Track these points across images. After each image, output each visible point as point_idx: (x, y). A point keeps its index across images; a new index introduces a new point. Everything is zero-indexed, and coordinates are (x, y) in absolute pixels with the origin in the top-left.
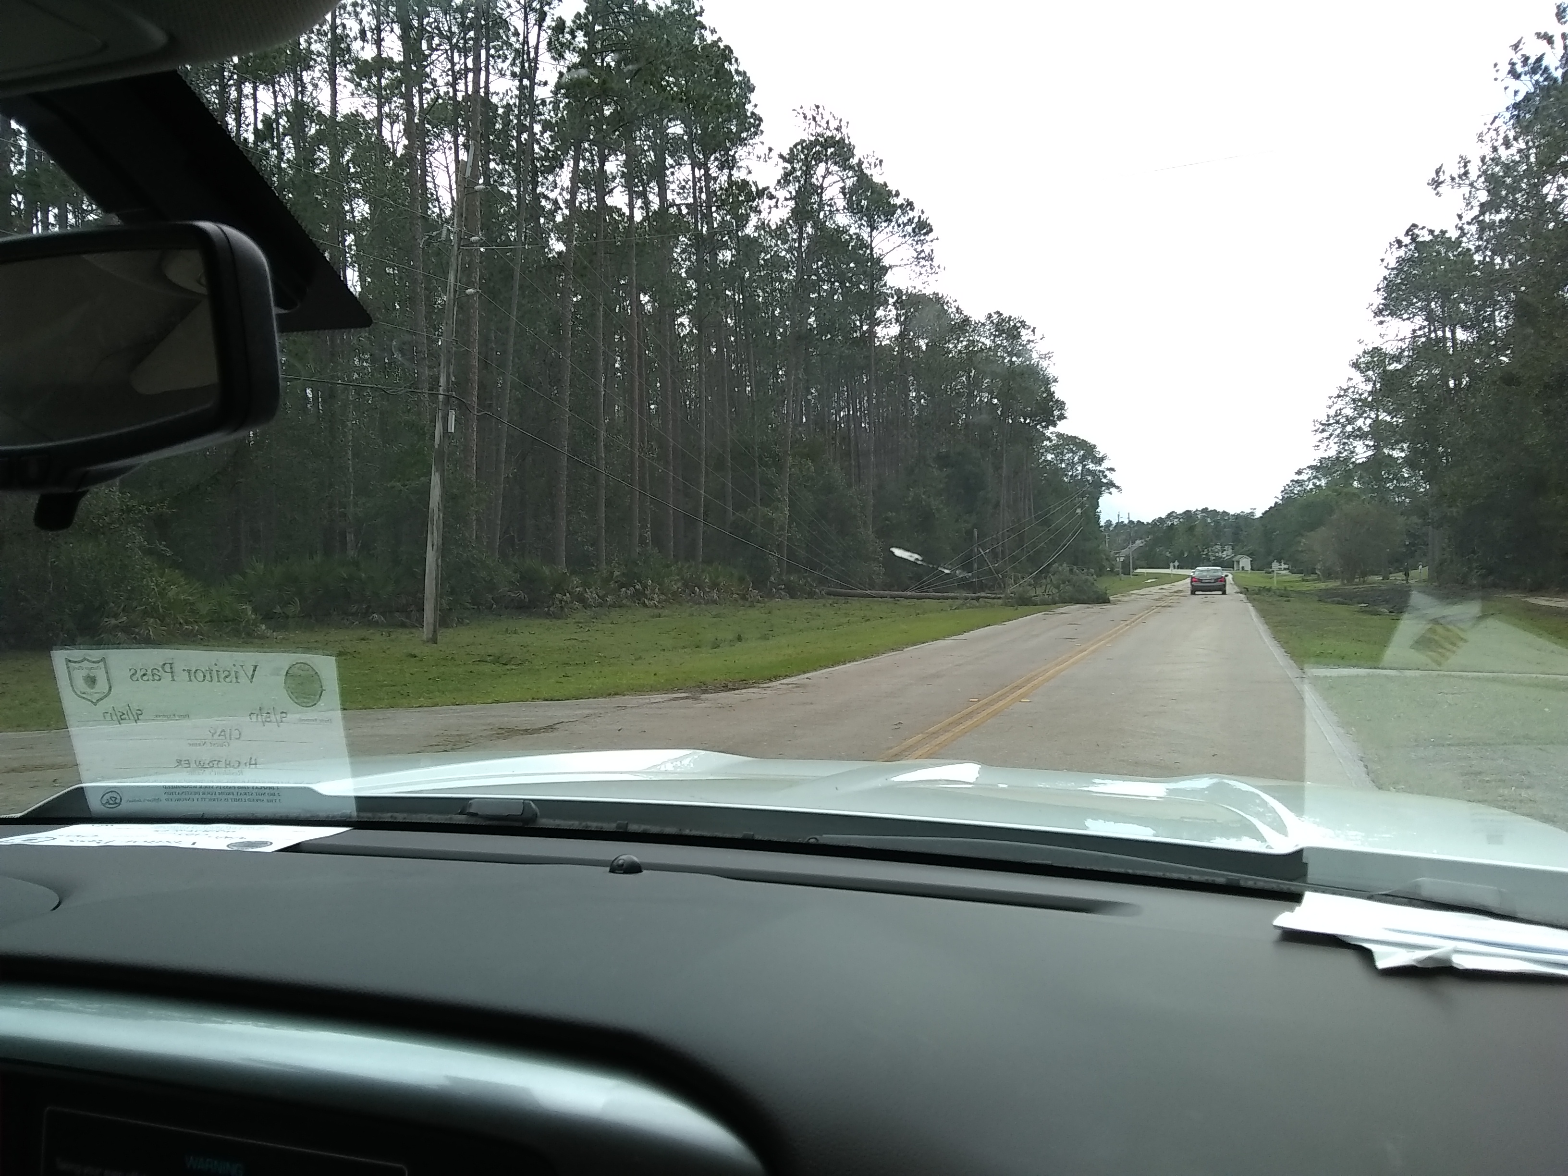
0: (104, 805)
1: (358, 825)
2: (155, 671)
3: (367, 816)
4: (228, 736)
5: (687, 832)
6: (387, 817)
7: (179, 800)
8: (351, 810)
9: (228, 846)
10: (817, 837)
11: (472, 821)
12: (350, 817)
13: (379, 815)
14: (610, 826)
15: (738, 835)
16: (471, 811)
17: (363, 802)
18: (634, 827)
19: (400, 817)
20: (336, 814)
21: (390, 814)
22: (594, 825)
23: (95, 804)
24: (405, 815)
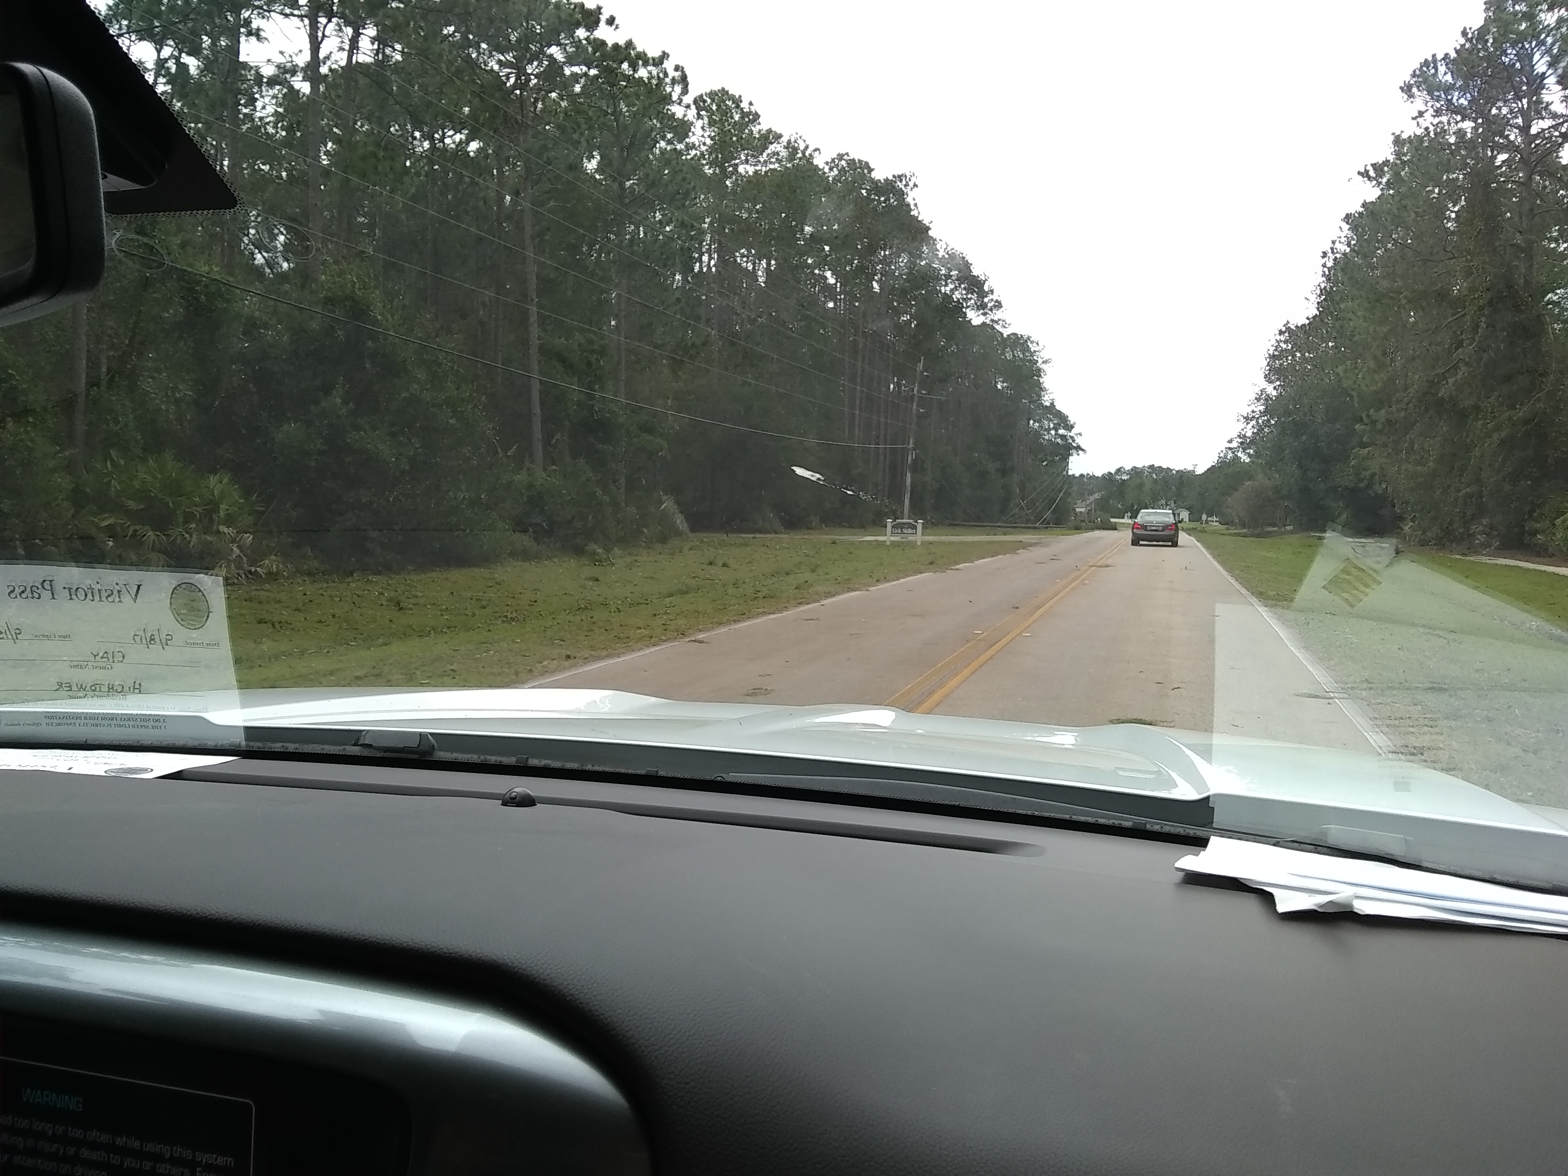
1: (246, 754)
2: (35, 589)
3: (256, 745)
4: (111, 660)
6: (278, 747)
7: (59, 725)
8: (240, 739)
9: (106, 772)
10: (722, 775)
11: (366, 753)
12: (240, 746)
13: (269, 744)
14: (510, 761)
15: (642, 772)
16: (365, 742)
17: (252, 732)
18: (534, 762)
19: (291, 747)
20: (223, 743)
21: (281, 744)
22: (493, 759)
24: (297, 745)
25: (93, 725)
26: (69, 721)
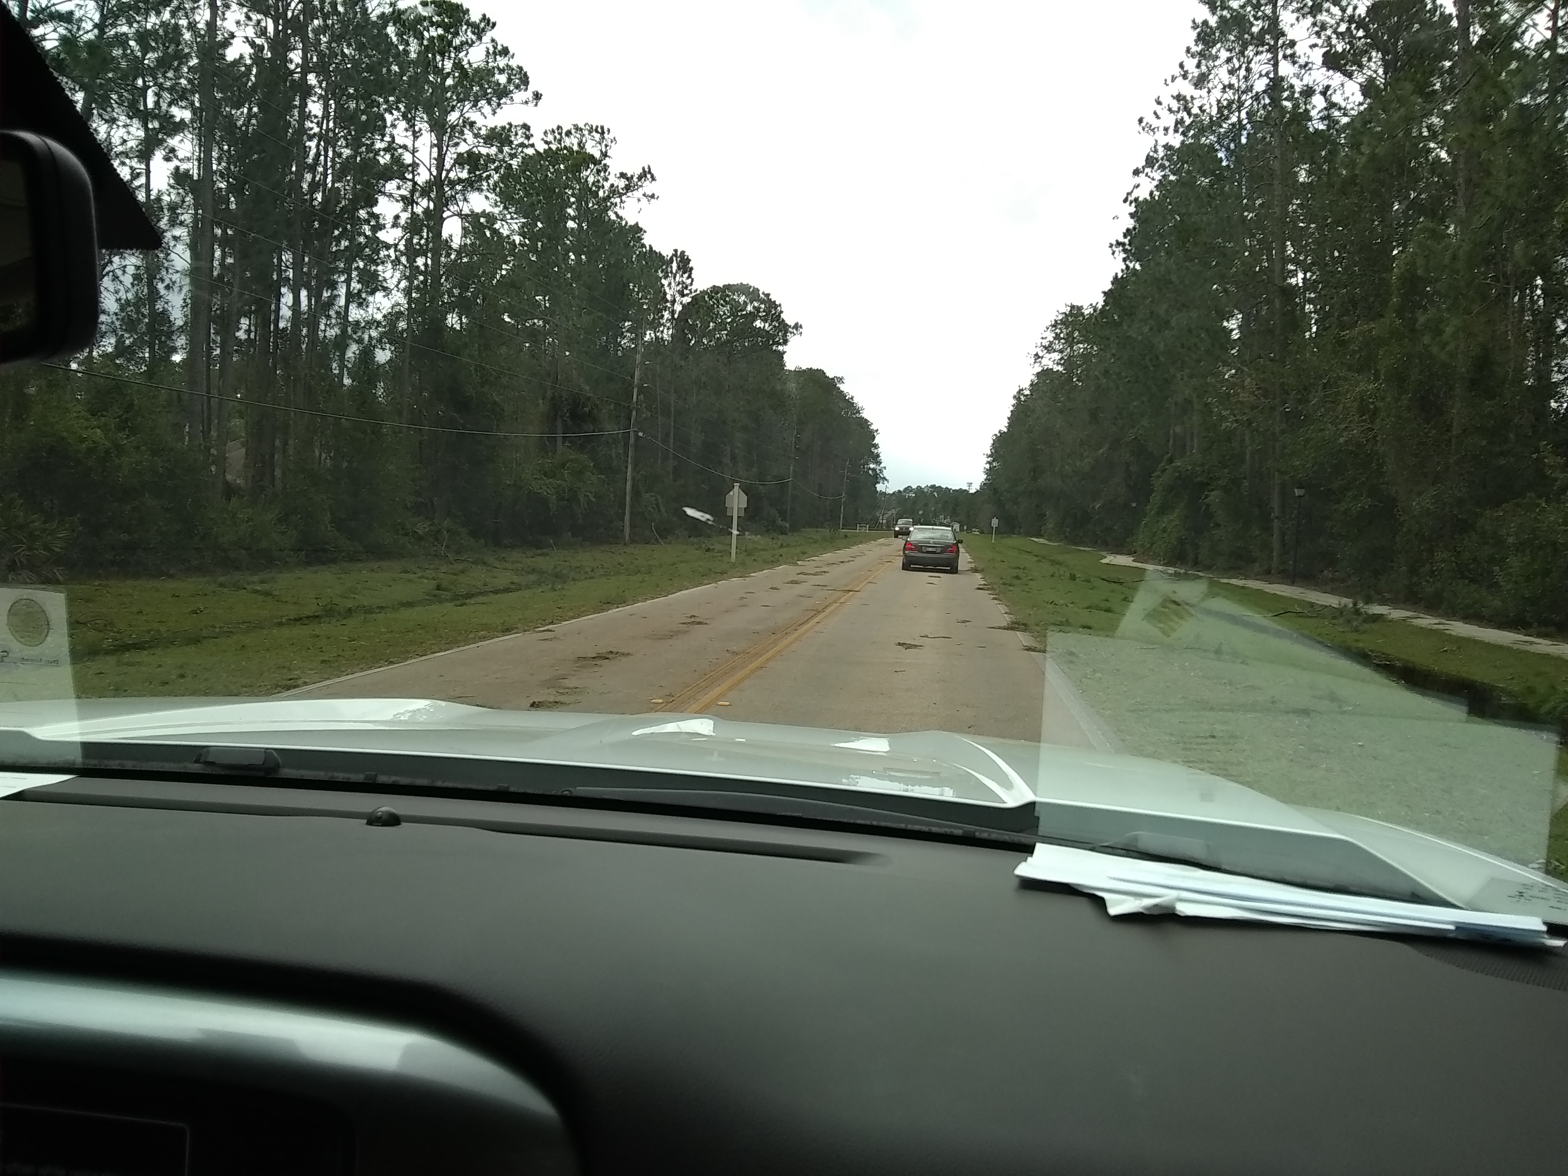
1: (83, 772)
3: (93, 763)
5: (439, 784)
6: (114, 764)
8: (77, 757)
10: (570, 789)
11: (209, 770)
12: (74, 764)
13: (106, 762)
14: (359, 777)
15: (492, 787)
16: (210, 759)
17: (89, 748)
18: (383, 779)
19: (129, 765)
20: (57, 760)
21: (118, 762)
22: (341, 776)
24: (135, 763)
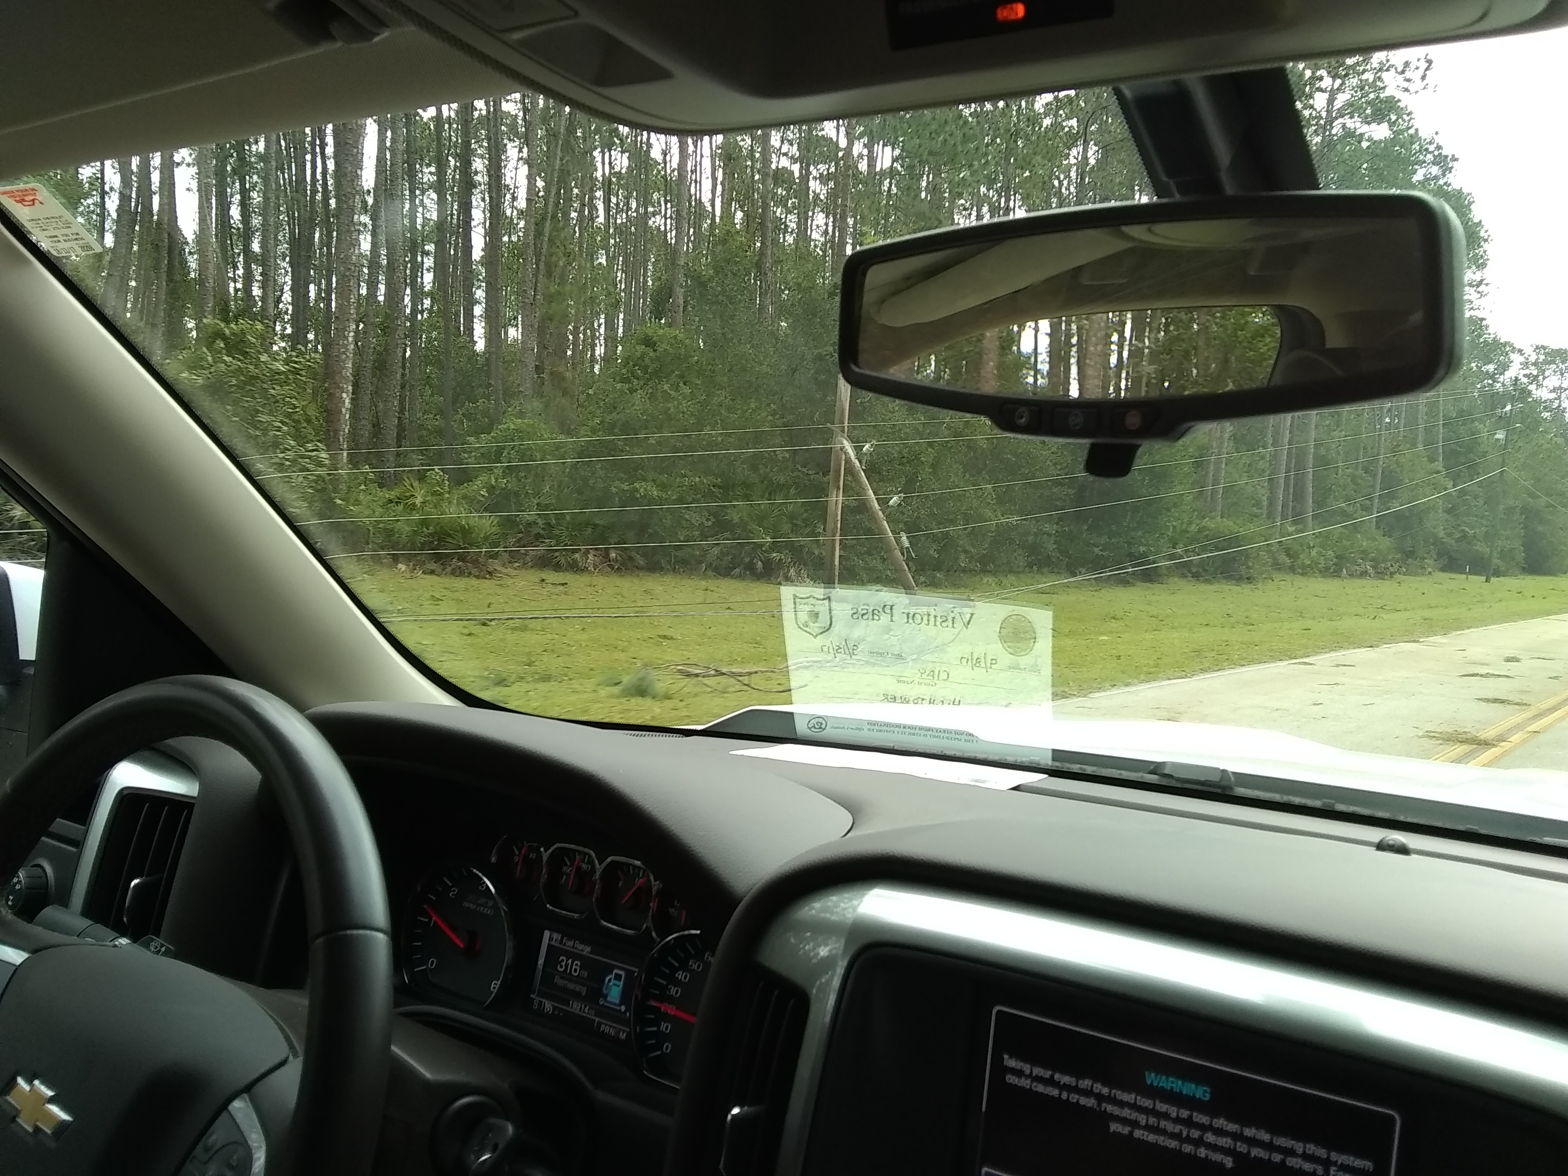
0: (809, 728)
2: (876, 612)
3: (1059, 766)
4: (936, 678)
6: (1075, 768)
7: (880, 731)
11: (1165, 782)
12: (1046, 765)
13: (1068, 765)
14: (1317, 803)
15: (1461, 827)
16: (1166, 772)
18: (1341, 807)
19: (1089, 770)
21: (1079, 766)
22: (1297, 800)
23: (802, 728)
24: (1095, 768)
25: (910, 734)
26: (889, 729)
